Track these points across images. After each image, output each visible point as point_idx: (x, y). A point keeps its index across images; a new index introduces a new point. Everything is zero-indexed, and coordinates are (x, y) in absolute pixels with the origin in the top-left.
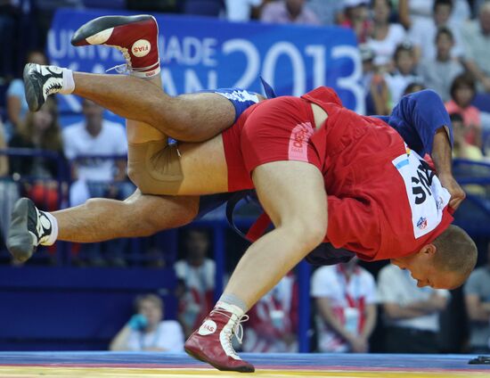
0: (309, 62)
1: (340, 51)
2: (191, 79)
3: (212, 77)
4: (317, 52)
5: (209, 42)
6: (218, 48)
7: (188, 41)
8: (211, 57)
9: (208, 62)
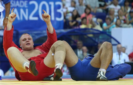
0: (50, 6)
1: (58, 3)
2: (22, 11)
3: (27, 10)
4: (52, 3)
5: (26, 2)
6: (28, 3)
7: (21, 2)
8: (27, 5)
9: (26, 6)
